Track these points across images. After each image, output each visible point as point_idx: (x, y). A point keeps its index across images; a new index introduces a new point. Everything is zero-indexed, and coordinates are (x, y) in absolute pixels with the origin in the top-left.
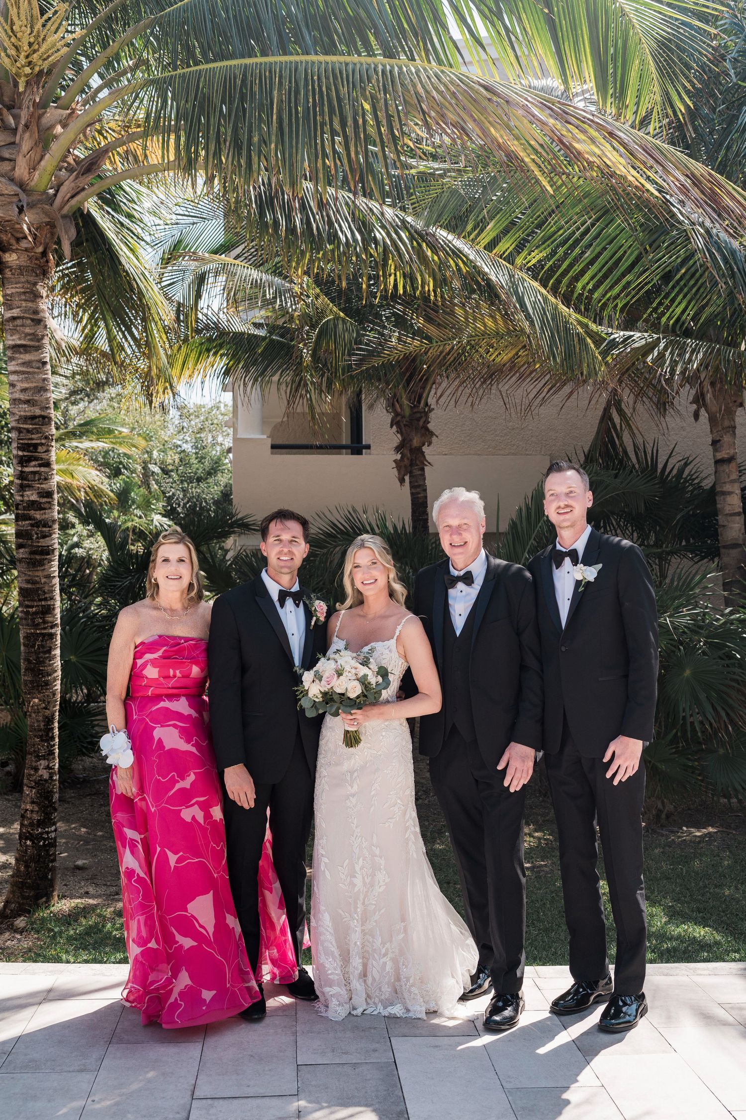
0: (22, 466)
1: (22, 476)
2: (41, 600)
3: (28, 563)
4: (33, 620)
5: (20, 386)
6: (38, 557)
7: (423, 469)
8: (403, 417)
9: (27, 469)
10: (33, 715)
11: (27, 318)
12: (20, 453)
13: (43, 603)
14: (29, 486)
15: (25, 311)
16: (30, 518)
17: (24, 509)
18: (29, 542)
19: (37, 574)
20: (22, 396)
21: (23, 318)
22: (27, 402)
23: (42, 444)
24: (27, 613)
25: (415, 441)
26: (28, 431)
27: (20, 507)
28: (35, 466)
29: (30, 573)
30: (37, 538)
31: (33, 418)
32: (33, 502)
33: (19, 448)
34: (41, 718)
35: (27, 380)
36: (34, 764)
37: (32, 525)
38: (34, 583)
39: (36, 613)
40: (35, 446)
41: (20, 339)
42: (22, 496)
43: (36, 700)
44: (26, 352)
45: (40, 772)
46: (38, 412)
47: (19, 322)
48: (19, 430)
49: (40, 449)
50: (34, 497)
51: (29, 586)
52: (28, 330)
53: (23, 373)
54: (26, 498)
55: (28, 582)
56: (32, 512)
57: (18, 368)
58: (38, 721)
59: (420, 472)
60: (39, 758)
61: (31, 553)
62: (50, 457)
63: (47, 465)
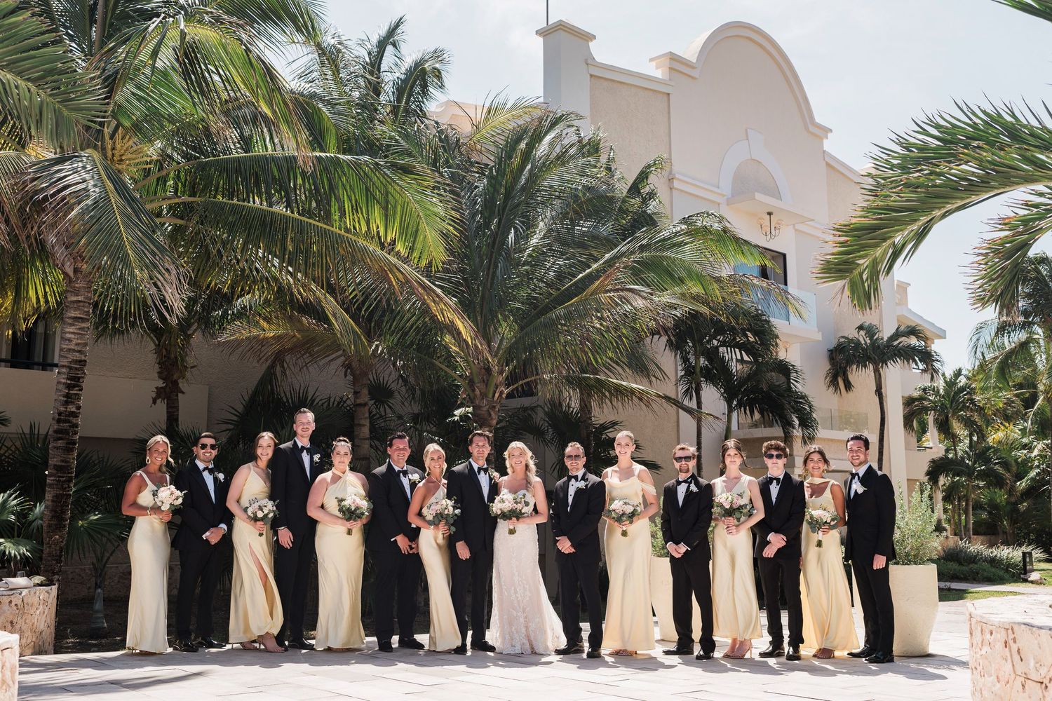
0: (69, 390)
1: (67, 396)
2: (69, 473)
3: (64, 450)
4: (62, 486)
5: (75, 341)
6: (71, 446)
7: (177, 395)
8: (169, 358)
9: (72, 392)
10: (53, 546)
11: (86, 302)
12: (69, 382)
13: (70, 475)
14: (72, 402)
15: (86, 298)
16: (69, 422)
17: (66, 416)
18: (67, 437)
20: (76, 348)
21: (84, 302)
22: (79, 352)
24: (59, 481)
25: (175, 376)
26: (76, 369)
27: (63, 414)
28: (77, 390)
29: (65, 456)
30: (72, 434)
31: (81, 361)
32: (73, 412)
33: (67, 379)
34: (58, 548)
35: (81, 338)
37: (70, 426)
38: (68, 462)
39: (65, 481)
40: (79, 378)
41: (80, 314)
42: (66, 408)
43: (57, 537)
44: (83, 322)
46: (83, 358)
47: (82, 304)
48: (70, 368)
49: (81, 380)
50: (74, 409)
51: (63, 464)
52: (86, 309)
53: (79, 334)
54: (68, 410)
55: (63, 461)
56: (71, 418)
57: (75, 331)
58: (56, 550)
59: (175, 397)
60: (54, 574)
61: (67, 443)
62: (84, 385)
63: (81, 390)
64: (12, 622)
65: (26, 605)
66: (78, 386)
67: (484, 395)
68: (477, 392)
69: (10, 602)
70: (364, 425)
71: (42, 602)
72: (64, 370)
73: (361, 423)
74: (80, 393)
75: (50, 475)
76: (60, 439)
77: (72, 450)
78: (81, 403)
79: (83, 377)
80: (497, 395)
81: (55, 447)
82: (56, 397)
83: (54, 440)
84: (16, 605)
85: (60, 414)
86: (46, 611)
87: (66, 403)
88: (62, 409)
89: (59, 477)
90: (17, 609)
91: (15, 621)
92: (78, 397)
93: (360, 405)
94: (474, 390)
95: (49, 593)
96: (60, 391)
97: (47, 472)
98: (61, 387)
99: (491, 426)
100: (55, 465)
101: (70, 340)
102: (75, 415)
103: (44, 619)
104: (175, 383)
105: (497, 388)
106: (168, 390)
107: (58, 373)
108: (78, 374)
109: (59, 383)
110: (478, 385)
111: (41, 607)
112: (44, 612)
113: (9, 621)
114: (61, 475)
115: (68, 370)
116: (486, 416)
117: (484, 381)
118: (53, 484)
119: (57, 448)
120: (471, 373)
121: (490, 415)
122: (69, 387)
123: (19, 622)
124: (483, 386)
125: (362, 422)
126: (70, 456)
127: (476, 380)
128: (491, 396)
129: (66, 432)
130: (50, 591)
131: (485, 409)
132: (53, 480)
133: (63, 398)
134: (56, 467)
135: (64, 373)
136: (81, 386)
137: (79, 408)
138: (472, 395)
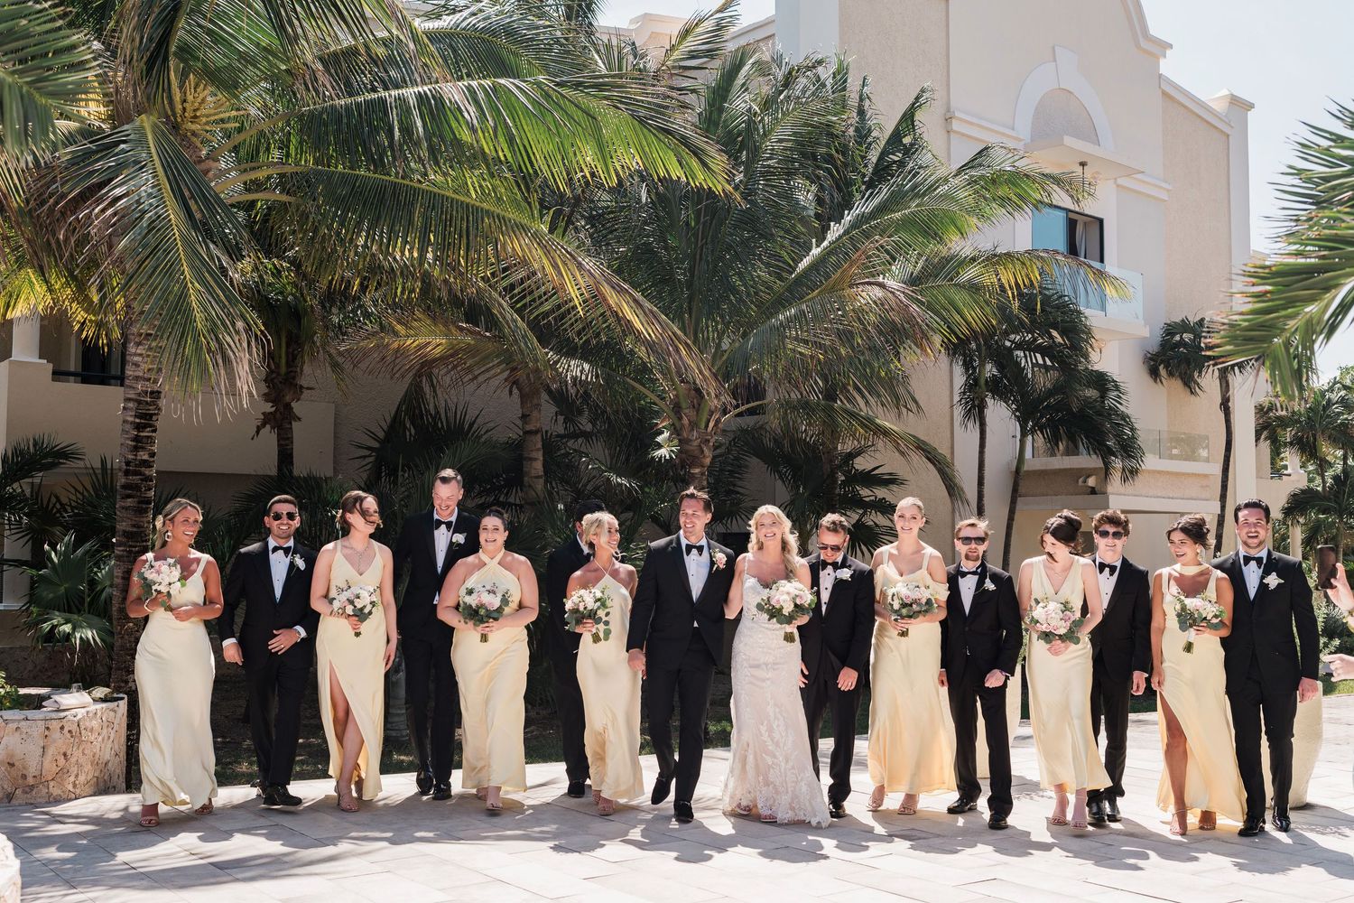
0: (139, 431)
1: (136, 439)
2: (143, 542)
3: (136, 511)
5: (144, 366)
6: (144, 506)
7: (291, 423)
8: (279, 374)
9: (142, 434)
10: (126, 637)
12: (138, 420)
14: (143, 448)
16: (140, 474)
17: (136, 466)
18: (139, 494)
19: (142, 519)
20: (146, 376)
22: (150, 379)
23: (155, 414)
24: (130, 552)
25: (288, 397)
26: (147, 403)
27: (132, 464)
28: (148, 432)
29: (136, 519)
30: (146, 490)
31: (153, 393)
32: (145, 461)
33: (136, 416)
36: (125, 678)
37: (142, 480)
38: (139, 527)
40: (151, 415)
42: (136, 455)
43: (131, 624)
45: (130, 685)
46: (156, 388)
48: (139, 402)
49: (154, 418)
50: (146, 457)
51: (135, 530)
54: (139, 458)
55: (134, 526)
56: (143, 469)
57: (143, 352)
59: (289, 426)
61: (139, 502)
62: (158, 424)
63: (155, 431)
64: (65, 755)
65: (83, 732)
66: (151, 426)
67: (694, 425)
68: (685, 421)
69: (62, 728)
70: (536, 459)
71: (105, 724)
72: (131, 405)
73: (531, 456)
74: (154, 434)
75: (119, 544)
76: (129, 496)
77: (146, 511)
78: (155, 448)
79: (158, 414)
80: (711, 424)
81: (123, 508)
82: (123, 441)
83: (123, 498)
84: (70, 731)
85: (128, 463)
86: (112, 736)
87: (136, 449)
88: (131, 457)
89: (131, 546)
90: (72, 737)
91: (69, 753)
92: (151, 440)
93: (530, 432)
94: (680, 419)
95: (115, 711)
96: (127, 432)
97: (114, 540)
98: (128, 427)
99: (703, 467)
100: (124, 531)
101: (137, 365)
102: (147, 464)
103: (109, 746)
104: (288, 407)
105: (711, 416)
106: (278, 415)
107: (124, 407)
108: (149, 410)
109: (125, 421)
110: (687, 411)
111: (105, 731)
112: (109, 737)
113: (62, 752)
114: (133, 544)
115: (136, 404)
116: (697, 453)
117: (694, 407)
118: (122, 556)
119: (126, 508)
120: (676, 396)
121: (703, 451)
122: (139, 427)
123: (75, 753)
124: (692, 413)
125: (534, 455)
126: (145, 519)
127: (684, 405)
128: (703, 426)
129: (137, 487)
130: (116, 708)
131: (696, 443)
132: (122, 551)
133: (130, 443)
134: (128, 535)
135: (131, 409)
136: (154, 426)
137: (152, 455)
138: (677, 424)
